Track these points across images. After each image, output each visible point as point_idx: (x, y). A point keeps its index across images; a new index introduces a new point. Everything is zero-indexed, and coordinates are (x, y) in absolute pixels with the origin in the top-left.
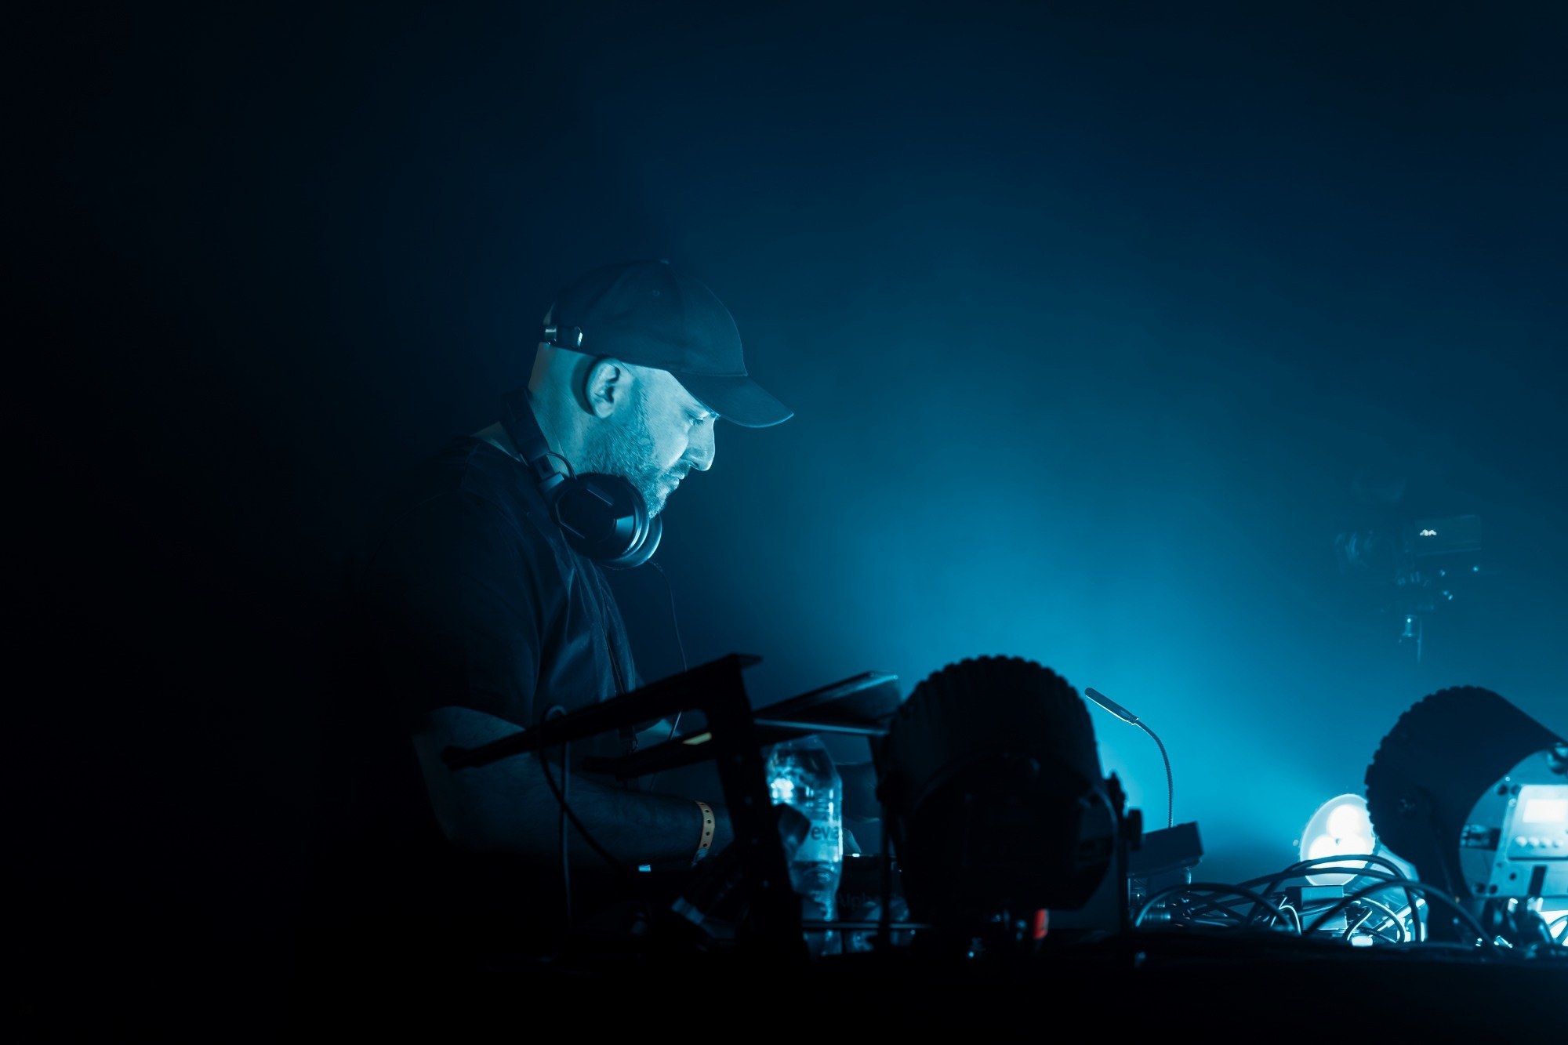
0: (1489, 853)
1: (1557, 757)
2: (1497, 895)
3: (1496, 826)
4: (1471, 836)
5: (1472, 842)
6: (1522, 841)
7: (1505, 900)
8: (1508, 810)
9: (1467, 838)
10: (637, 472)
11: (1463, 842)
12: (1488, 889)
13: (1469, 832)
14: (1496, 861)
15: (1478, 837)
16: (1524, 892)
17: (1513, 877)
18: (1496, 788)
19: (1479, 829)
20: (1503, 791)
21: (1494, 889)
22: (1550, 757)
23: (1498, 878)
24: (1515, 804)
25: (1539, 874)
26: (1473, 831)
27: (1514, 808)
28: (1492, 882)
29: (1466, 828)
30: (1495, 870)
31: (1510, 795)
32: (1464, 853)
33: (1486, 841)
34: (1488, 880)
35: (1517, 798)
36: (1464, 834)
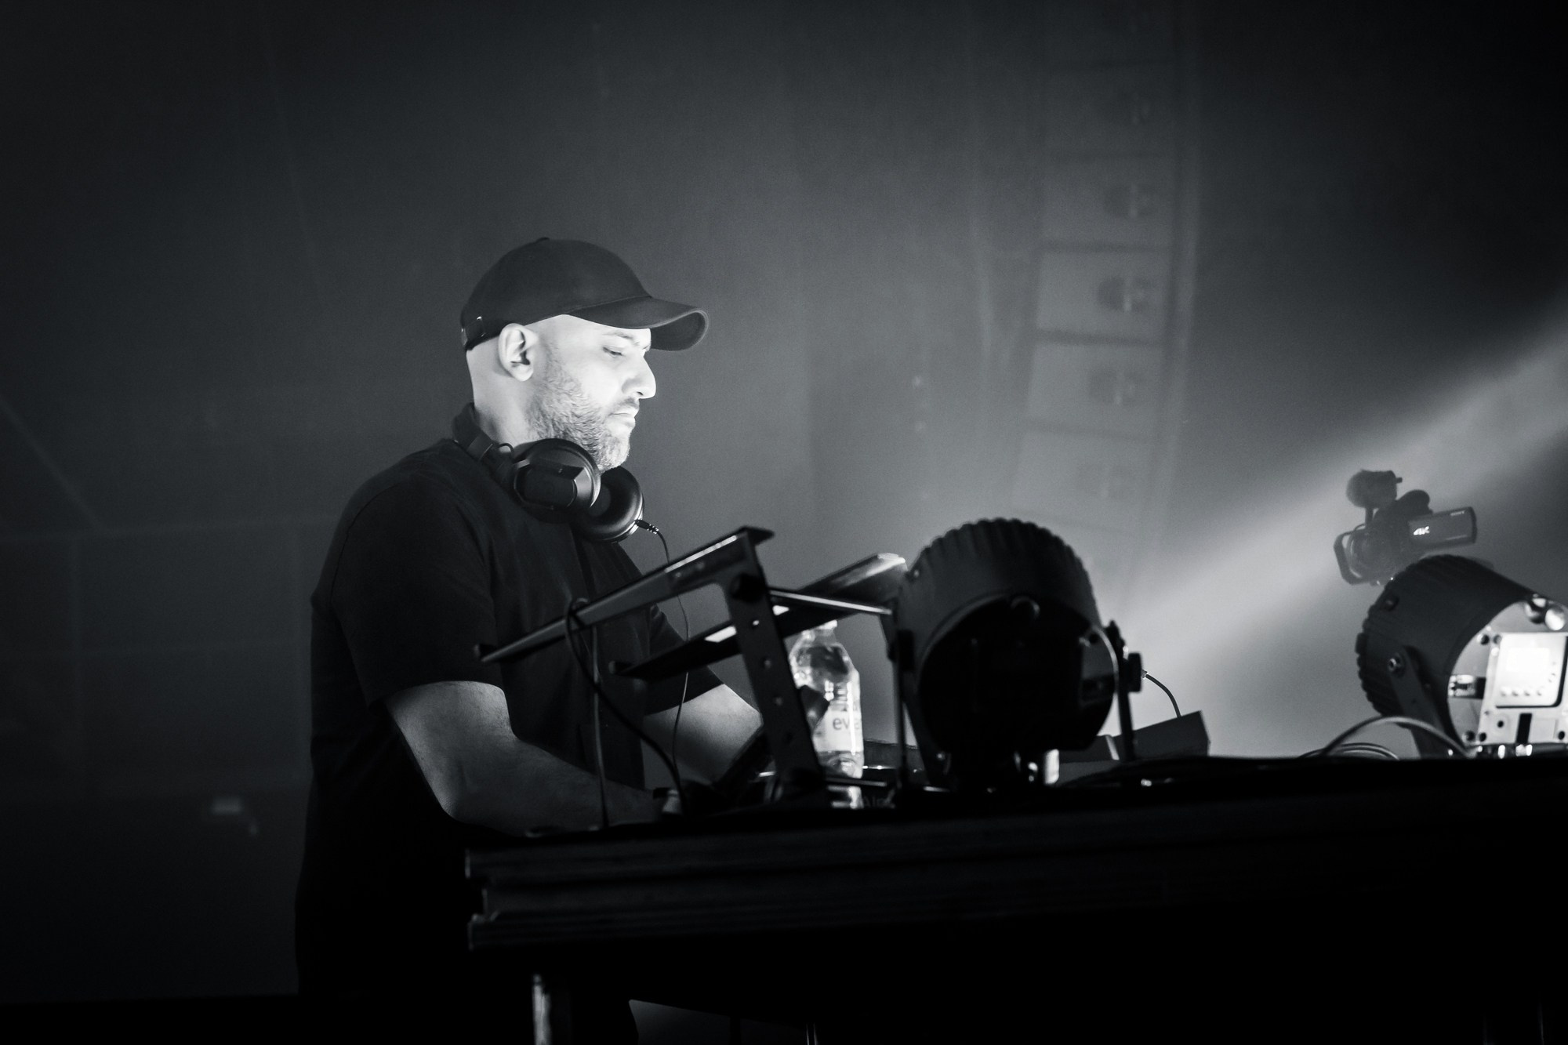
0: (1476, 702)
1: (1534, 607)
2: (1487, 742)
3: (1481, 675)
4: (1458, 686)
5: (1460, 692)
6: (1507, 691)
7: (1494, 747)
8: (1491, 659)
9: (1454, 689)
11: (1451, 693)
12: (1478, 738)
13: (1456, 683)
14: (1484, 709)
15: (1464, 687)
16: (1512, 739)
17: (1501, 724)
18: (1479, 637)
19: (1467, 679)
20: (1486, 640)
21: (1483, 737)
22: (1528, 608)
23: (1487, 726)
24: (1498, 653)
25: (1525, 722)
26: (1460, 682)
27: (1496, 657)
28: (1481, 730)
29: (1453, 679)
30: (1483, 718)
31: (1492, 644)
32: (1451, 702)
33: (1471, 691)
34: (1477, 727)
35: (1499, 648)
36: (1451, 685)
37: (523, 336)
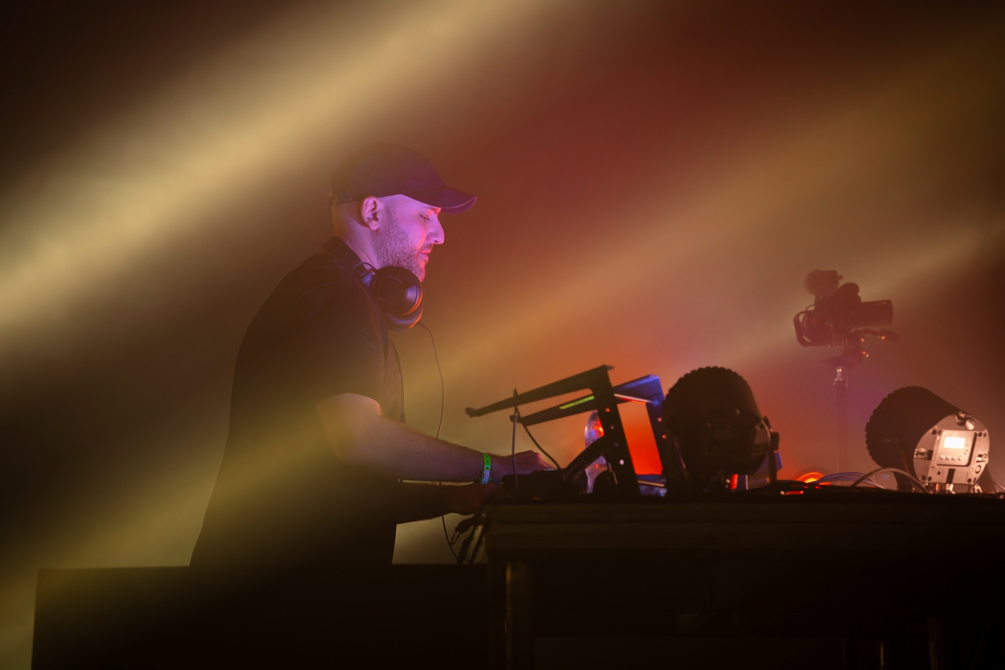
0: (927, 461)
1: (959, 418)
2: (932, 481)
3: (931, 449)
4: (919, 453)
5: (920, 456)
6: (943, 457)
7: (935, 484)
8: (936, 441)
9: (917, 454)
10: (404, 255)
11: (915, 456)
12: (927, 479)
13: (918, 452)
14: (931, 465)
15: (922, 454)
16: (944, 481)
17: (939, 473)
18: (931, 431)
19: (923, 450)
20: (934, 432)
21: (930, 479)
22: (956, 418)
23: (932, 473)
24: (940, 439)
25: (951, 473)
26: (920, 451)
27: (939, 441)
28: (929, 475)
29: (917, 450)
30: (931, 470)
31: (937, 434)
32: (915, 460)
33: (926, 456)
34: (927, 474)
35: (941, 437)
36: (916, 453)
37: (375, 203)
